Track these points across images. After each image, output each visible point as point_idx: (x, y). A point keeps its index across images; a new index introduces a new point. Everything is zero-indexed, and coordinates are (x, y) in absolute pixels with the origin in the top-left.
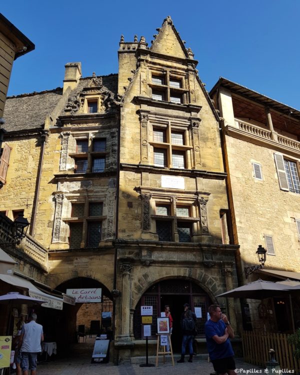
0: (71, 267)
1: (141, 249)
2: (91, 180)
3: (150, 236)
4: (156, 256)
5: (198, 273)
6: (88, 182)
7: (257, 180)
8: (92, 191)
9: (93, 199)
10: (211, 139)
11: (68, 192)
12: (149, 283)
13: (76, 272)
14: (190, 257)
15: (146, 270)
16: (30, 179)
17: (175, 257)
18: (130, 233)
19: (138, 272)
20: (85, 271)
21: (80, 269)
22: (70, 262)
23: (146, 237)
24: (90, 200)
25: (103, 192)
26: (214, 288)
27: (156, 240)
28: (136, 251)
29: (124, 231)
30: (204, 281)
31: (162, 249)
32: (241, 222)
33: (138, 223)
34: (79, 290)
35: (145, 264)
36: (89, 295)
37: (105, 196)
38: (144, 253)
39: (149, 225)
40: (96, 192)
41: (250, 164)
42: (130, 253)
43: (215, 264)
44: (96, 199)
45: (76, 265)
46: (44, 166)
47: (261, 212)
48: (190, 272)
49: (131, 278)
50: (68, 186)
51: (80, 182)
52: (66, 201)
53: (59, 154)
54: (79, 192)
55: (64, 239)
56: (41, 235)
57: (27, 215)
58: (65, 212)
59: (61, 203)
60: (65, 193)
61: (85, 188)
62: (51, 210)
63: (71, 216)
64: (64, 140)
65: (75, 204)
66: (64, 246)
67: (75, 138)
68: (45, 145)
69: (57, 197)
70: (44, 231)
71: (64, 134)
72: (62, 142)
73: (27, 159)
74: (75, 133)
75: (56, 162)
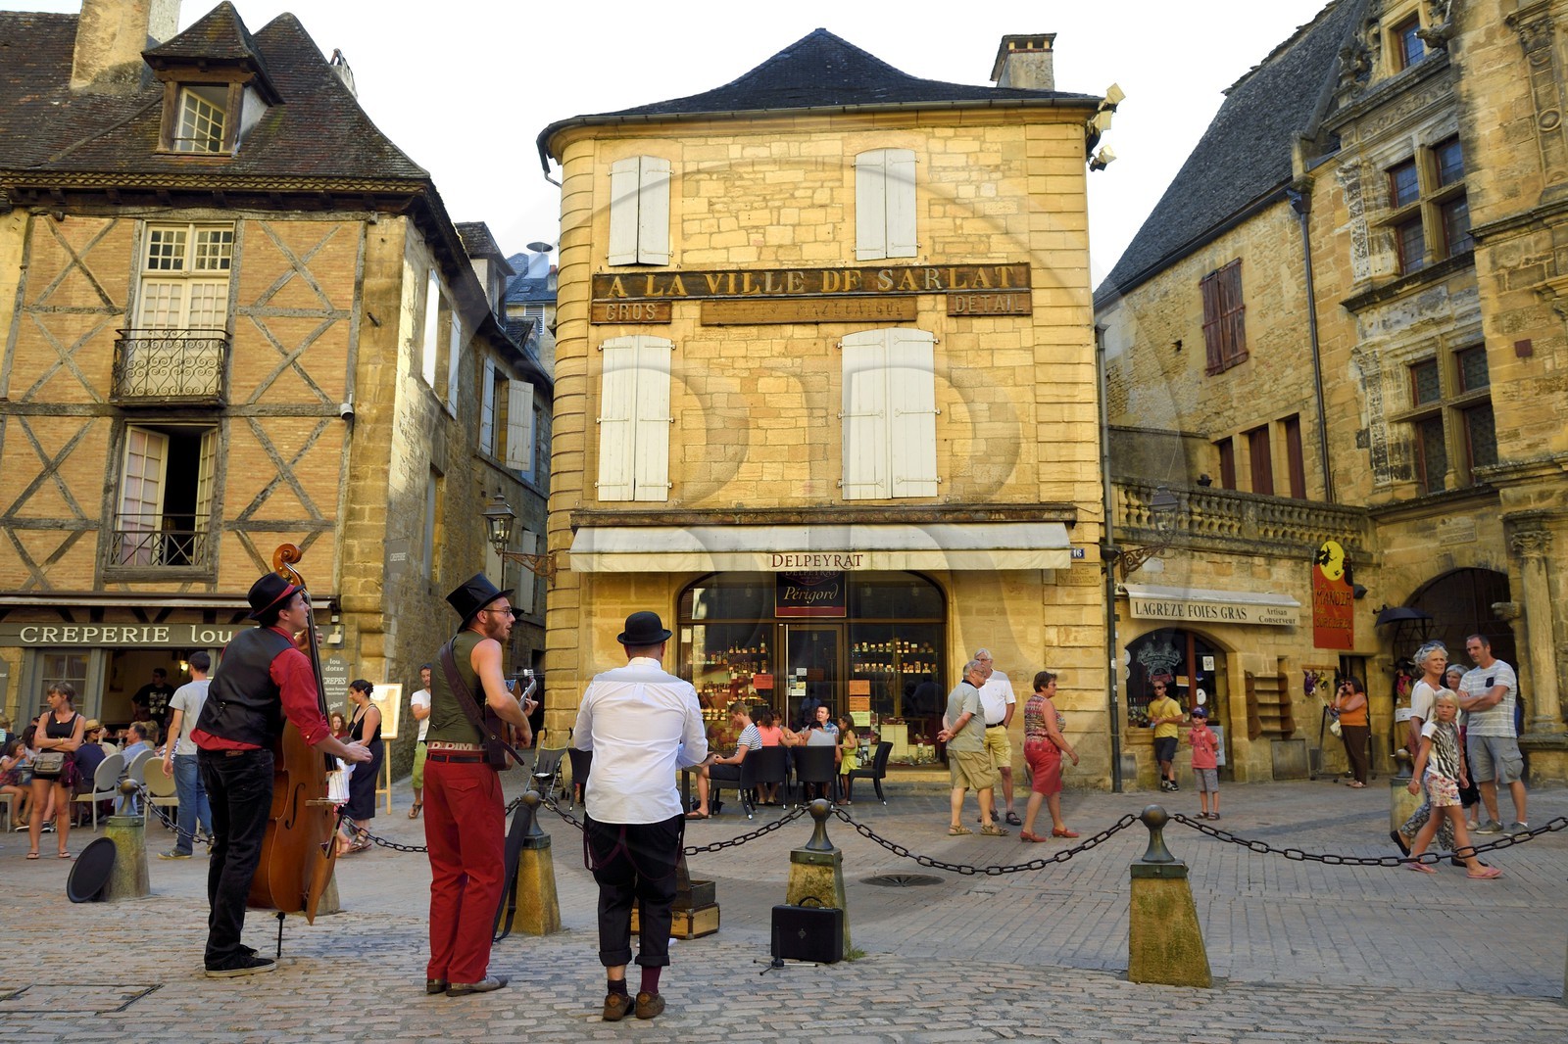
0: (1433, 544)
2: (1441, 283)
6: (1434, 292)
8: (1447, 320)
9: (1460, 341)
11: (1388, 338)
13: (1448, 557)
16: (1294, 330)
18: (1537, 437)
20: (1469, 553)
21: (1456, 547)
22: (1427, 533)
24: (1451, 344)
40: (1462, 317)
42: (1542, 495)
44: (1467, 338)
45: (1444, 537)
46: (1318, 284)
50: (1384, 321)
51: (1415, 298)
52: (1387, 365)
53: (1347, 234)
54: (1414, 330)
55: (1403, 473)
56: (1347, 471)
57: (1306, 426)
58: (1395, 398)
59: (1377, 376)
60: (1379, 344)
61: (1429, 314)
62: (1358, 401)
63: (1415, 404)
64: (1350, 189)
65: (1414, 367)
66: (1407, 491)
67: (1380, 166)
68: (1307, 223)
69: (1363, 362)
70: (1351, 461)
71: (1346, 171)
72: (1346, 196)
73: (1277, 276)
74: (1374, 152)
75: (1343, 260)
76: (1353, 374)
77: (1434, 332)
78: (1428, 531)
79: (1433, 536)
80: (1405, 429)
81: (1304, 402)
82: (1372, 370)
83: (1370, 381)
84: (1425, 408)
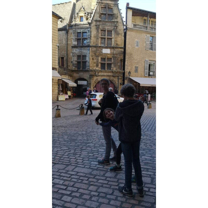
1: (96, 72)
3: (98, 69)
4: (100, 74)
5: (112, 78)
6: (81, 49)
7: (137, 47)
8: (83, 52)
10: (121, 34)
12: (98, 81)
14: (110, 74)
15: (97, 78)
16: (64, 47)
17: (105, 74)
18: (93, 68)
19: (95, 78)
21: (81, 76)
23: (97, 69)
24: (82, 55)
25: (86, 52)
26: (115, 82)
27: (100, 69)
28: (95, 73)
29: (91, 67)
30: (113, 81)
31: (102, 72)
32: (127, 63)
33: (95, 65)
34: (81, 81)
35: (97, 76)
36: (84, 83)
37: (87, 54)
38: (97, 73)
39: (98, 65)
41: (135, 41)
42: (93, 73)
43: (116, 76)
44: (84, 55)
46: (68, 43)
47: (136, 59)
48: (109, 78)
49: (93, 80)
50: (76, 50)
51: (79, 49)
52: (75, 55)
53: (72, 38)
54: (79, 52)
55: (76, 67)
56: (69, 65)
57: (65, 59)
58: (75, 59)
59: (74, 56)
60: (75, 52)
61: (81, 51)
62: (72, 58)
63: (77, 60)
64: (73, 33)
65: (78, 56)
66: (76, 69)
67: (77, 32)
68: (67, 34)
69: (73, 54)
70: (70, 64)
71: (73, 31)
72: (73, 34)
73: (62, 40)
74: (77, 30)
75: (71, 41)
76: (71, 54)
77: (81, 53)
78: (78, 73)
79: (79, 74)
80: (76, 62)
81: (65, 56)
82: (74, 55)
83: (73, 56)
84: (79, 61)
